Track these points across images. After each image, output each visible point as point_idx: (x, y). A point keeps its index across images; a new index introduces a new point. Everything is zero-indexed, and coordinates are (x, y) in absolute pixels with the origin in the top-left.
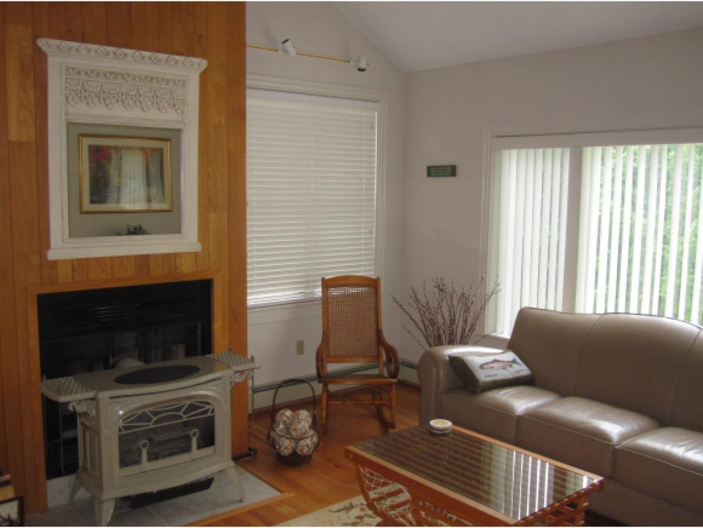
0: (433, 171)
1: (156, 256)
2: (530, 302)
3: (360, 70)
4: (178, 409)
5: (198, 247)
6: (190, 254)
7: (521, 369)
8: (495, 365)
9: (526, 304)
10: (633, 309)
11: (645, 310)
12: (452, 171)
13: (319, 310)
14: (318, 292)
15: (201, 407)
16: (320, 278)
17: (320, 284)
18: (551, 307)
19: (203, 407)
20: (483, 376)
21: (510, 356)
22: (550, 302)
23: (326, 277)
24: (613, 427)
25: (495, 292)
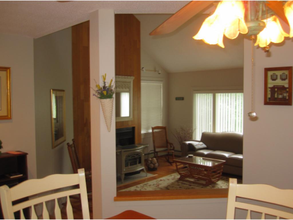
0: (177, 99)
2: (204, 131)
3: (159, 74)
7: (204, 146)
8: (199, 145)
9: (203, 131)
10: (229, 130)
11: (232, 130)
12: (182, 99)
13: (151, 136)
14: (151, 131)
15: (139, 154)
16: (151, 127)
17: (151, 128)
18: (209, 131)
20: (197, 147)
21: (201, 143)
22: (209, 130)
23: (153, 127)
24: (227, 155)
25: (195, 129)
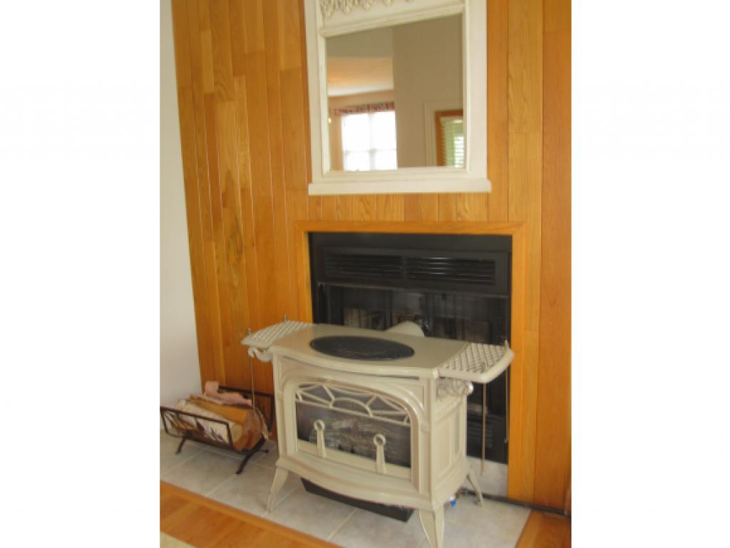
1: (431, 196)
4: (365, 400)
5: (486, 186)
6: (477, 195)
15: (392, 409)
19: (396, 410)
